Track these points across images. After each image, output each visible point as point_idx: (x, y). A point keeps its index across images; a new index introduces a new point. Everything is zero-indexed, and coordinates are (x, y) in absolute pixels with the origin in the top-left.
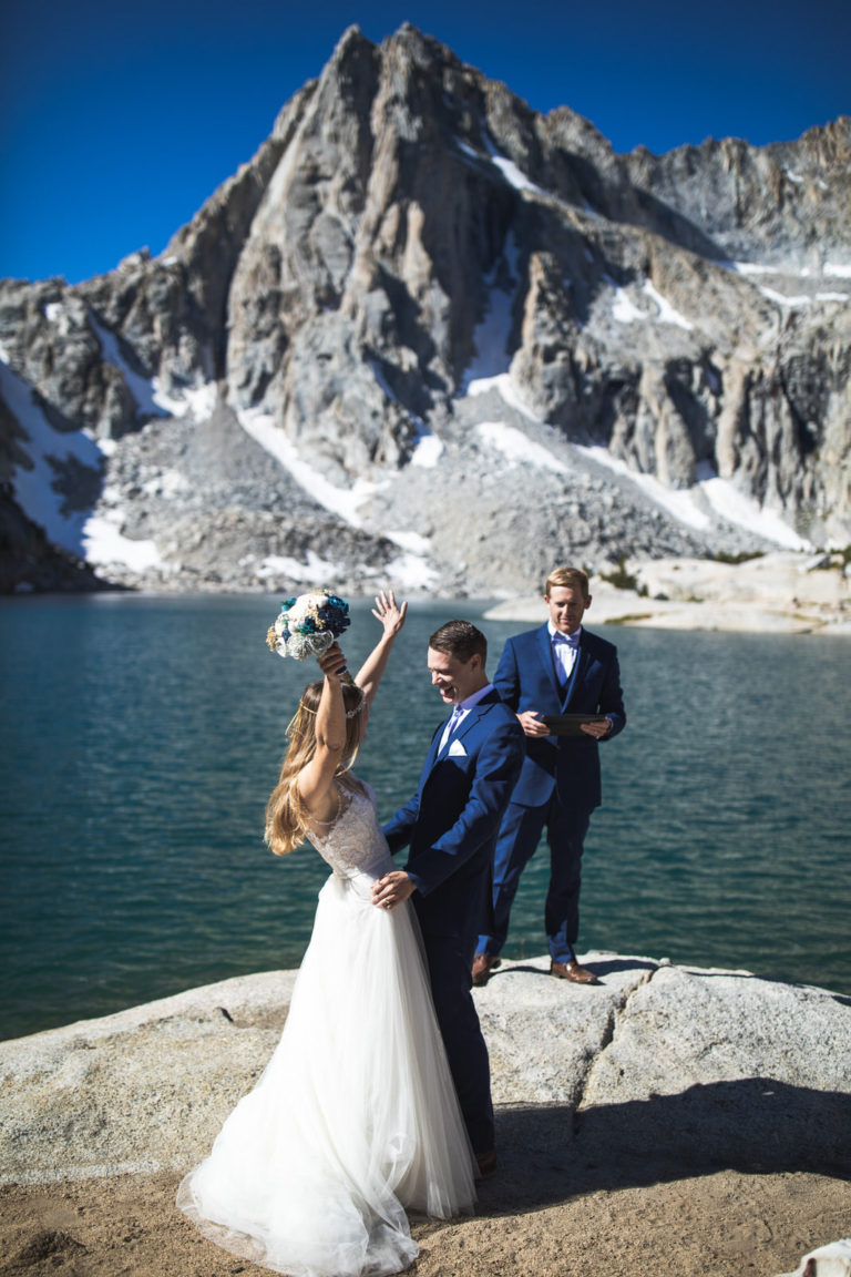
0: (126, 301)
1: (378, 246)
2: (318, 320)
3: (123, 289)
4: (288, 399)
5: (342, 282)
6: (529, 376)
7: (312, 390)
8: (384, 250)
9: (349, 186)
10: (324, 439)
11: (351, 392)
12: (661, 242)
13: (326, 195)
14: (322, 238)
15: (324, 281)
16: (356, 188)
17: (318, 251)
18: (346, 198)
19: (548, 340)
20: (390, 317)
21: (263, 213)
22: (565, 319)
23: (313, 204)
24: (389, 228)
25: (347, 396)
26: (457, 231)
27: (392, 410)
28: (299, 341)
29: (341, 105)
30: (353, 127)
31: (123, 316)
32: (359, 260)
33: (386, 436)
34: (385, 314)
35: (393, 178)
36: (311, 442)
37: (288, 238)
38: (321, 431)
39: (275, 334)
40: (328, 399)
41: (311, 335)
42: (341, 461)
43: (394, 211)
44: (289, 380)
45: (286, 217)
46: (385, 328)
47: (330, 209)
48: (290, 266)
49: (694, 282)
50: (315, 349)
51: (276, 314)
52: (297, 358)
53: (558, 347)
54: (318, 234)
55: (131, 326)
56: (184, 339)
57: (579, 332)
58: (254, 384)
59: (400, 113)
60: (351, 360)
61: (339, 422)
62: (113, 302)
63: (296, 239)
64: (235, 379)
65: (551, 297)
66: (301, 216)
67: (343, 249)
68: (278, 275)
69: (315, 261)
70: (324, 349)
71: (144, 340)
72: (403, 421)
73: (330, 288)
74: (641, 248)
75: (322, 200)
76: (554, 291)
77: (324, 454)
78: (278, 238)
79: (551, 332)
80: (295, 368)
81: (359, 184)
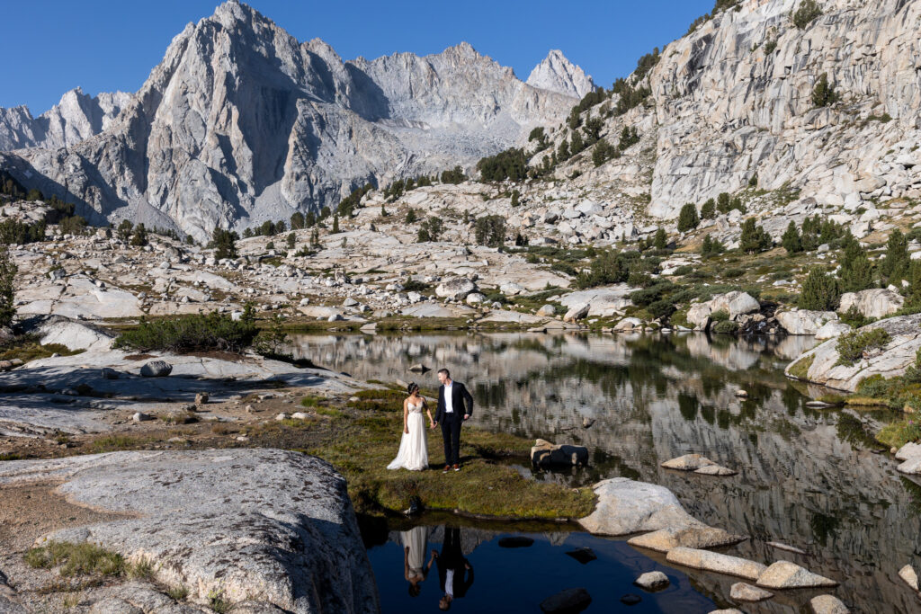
0: (99, 154)
1: (218, 127)
2: (190, 164)
3: (97, 150)
4: (178, 200)
5: (201, 144)
6: (289, 188)
7: (189, 196)
8: (221, 127)
9: (203, 96)
10: (195, 218)
11: (206, 196)
12: (357, 118)
13: (192, 102)
14: (191, 122)
15: (193, 144)
16: (207, 98)
17: (189, 130)
18: (202, 103)
19: (298, 170)
20: (224, 161)
21: (162, 107)
22: (307, 159)
23: (186, 105)
24: (223, 118)
25: (205, 199)
26: (257, 115)
27: (225, 205)
28: (181, 173)
29: (198, 58)
30: (204, 69)
31: (98, 162)
32: (208, 133)
33: (223, 217)
34: (222, 159)
35: (224, 95)
36: (189, 219)
37: (174, 123)
38: (194, 215)
39: (170, 171)
40: (196, 201)
41: (188, 171)
42: (203, 228)
43: (225, 109)
44: (177, 190)
45: (173, 111)
46: (221, 166)
47: (194, 108)
48: (176, 136)
49: (371, 139)
50: (190, 177)
51: (171, 160)
52: (181, 182)
53: (302, 173)
54: (189, 121)
55: (102, 166)
56: (126, 172)
57: (314, 164)
58: (161, 193)
59: (227, 62)
60: (206, 182)
61: (202, 211)
62: (93, 156)
63: (178, 122)
64: (151, 190)
65: (301, 149)
66: (180, 112)
67: (201, 128)
68: (171, 140)
69: (188, 134)
70: (193, 177)
71: (108, 173)
72: (230, 209)
73: (196, 147)
74: (348, 121)
75: (190, 103)
76: (303, 146)
77: (196, 225)
78: (169, 122)
79: (300, 166)
80: (180, 185)
81: (207, 95)
